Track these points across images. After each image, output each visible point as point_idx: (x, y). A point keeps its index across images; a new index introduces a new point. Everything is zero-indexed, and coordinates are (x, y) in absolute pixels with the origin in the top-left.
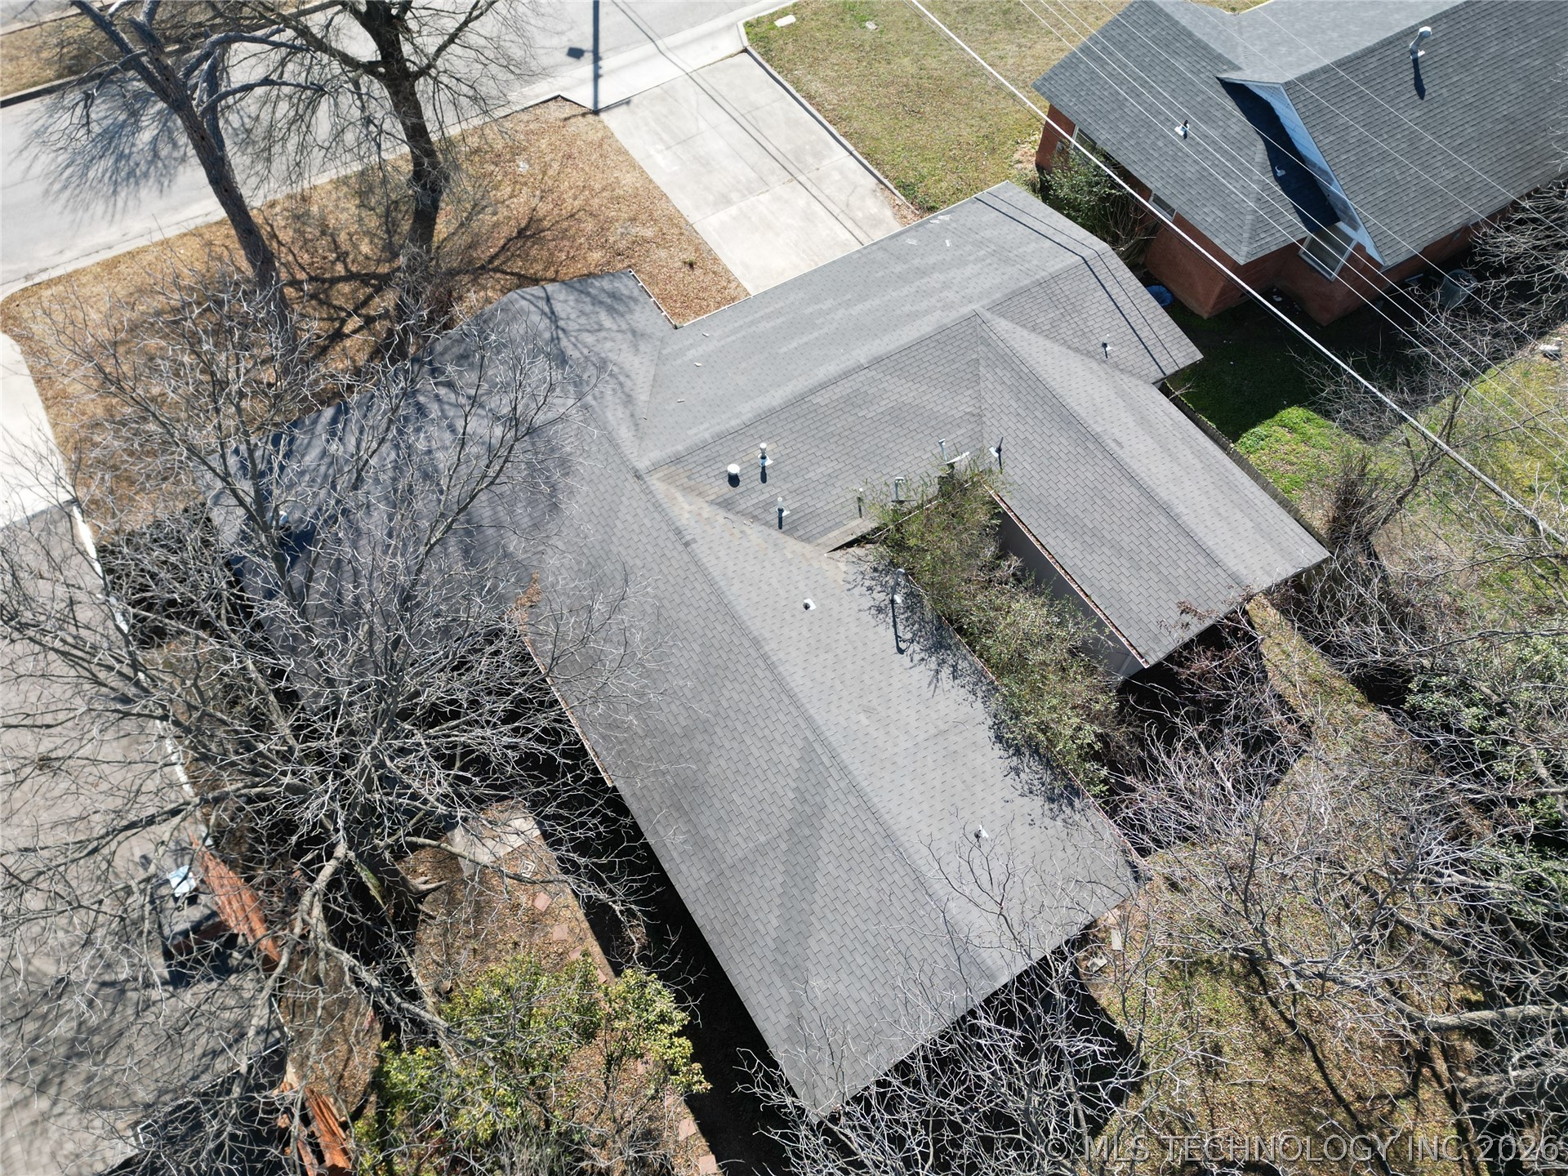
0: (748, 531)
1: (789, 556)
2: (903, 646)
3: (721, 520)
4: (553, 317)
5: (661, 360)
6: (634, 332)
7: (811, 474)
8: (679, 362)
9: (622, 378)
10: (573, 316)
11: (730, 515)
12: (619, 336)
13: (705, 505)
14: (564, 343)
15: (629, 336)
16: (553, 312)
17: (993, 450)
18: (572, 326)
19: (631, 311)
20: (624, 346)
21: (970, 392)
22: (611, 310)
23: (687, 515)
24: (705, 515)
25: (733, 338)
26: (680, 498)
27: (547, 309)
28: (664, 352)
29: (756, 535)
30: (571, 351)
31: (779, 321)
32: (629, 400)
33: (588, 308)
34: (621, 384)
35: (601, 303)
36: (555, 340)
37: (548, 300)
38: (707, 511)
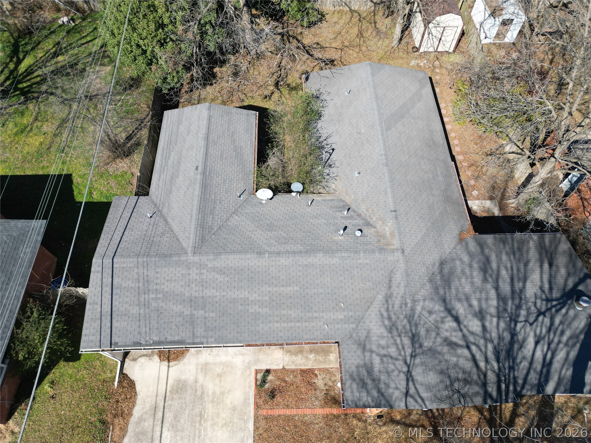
0: (365, 210)
1: (353, 196)
2: (331, 151)
3: (374, 219)
4: (409, 377)
5: (359, 320)
6: (364, 349)
7: (324, 221)
8: (351, 314)
9: (385, 314)
10: (396, 373)
11: (369, 219)
12: (374, 348)
13: (378, 227)
14: (409, 351)
15: (368, 346)
16: (408, 380)
18: (400, 364)
19: (358, 367)
20: (374, 339)
22: (370, 371)
23: (389, 224)
24: (380, 222)
25: (315, 315)
26: (388, 233)
27: (411, 384)
28: (354, 326)
29: (362, 209)
30: (407, 341)
31: (284, 312)
32: (388, 298)
33: (383, 377)
34: (387, 310)
35: (374, 380)
36: (413, 356)
37: (407, 394)
38: (379, 224)
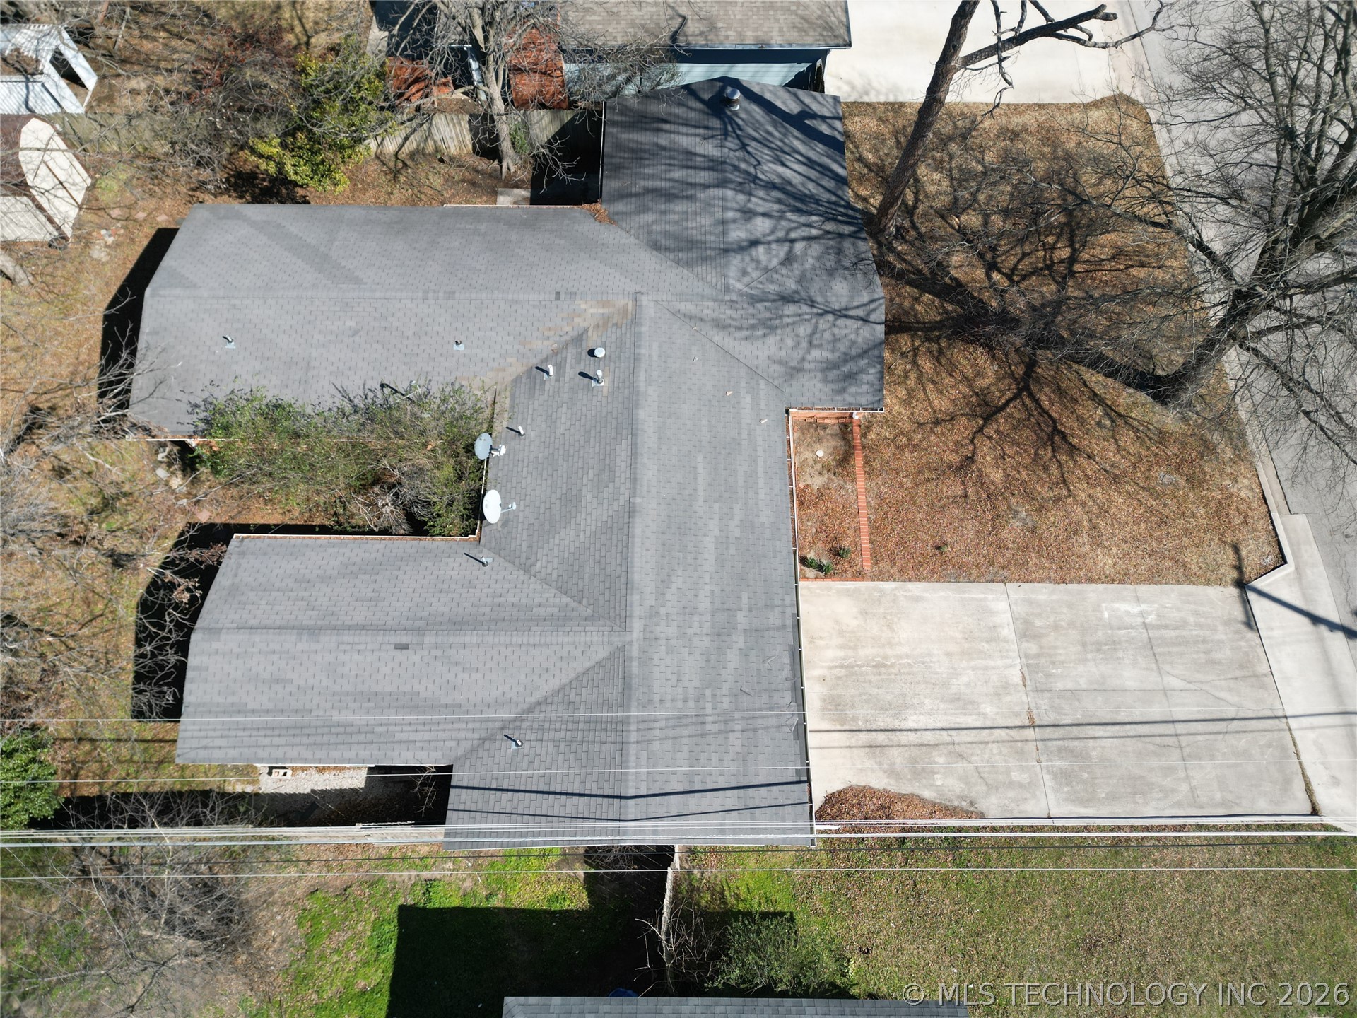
0: (546, 343)
1: (509, 360)
2: (387, 390)
3: (567, 328)
4: (841, 314)
5: (754, 373)
6: (800, 370)
7: (564, 409)
8: (743, 384)
9: (746, 333)
10: (836, 331)
11: (567, 338)
12: (798, 354)
13: (586, 324)
14: (805, 308)
15: (794, 363)
16: (846, 316)
17: (490, 560)
18: (824, 323)
19: (825, 381)
20: (783, 353)
21: (554, 576)
22: (833, 366)
23: (583, 306)
24: (577, 320)
25: (744, 435)
26: (601, 311)
27: (850, 313)
28: (762, 382)
29: (542, 346)
30: (790, 309)
31: (741, 481)
32: (720, 325)
33: (842, 347)
34: (740, 328)
35: (845, 361)
36: (812, 303)
37: (865, 320)
38: (580, 323)
